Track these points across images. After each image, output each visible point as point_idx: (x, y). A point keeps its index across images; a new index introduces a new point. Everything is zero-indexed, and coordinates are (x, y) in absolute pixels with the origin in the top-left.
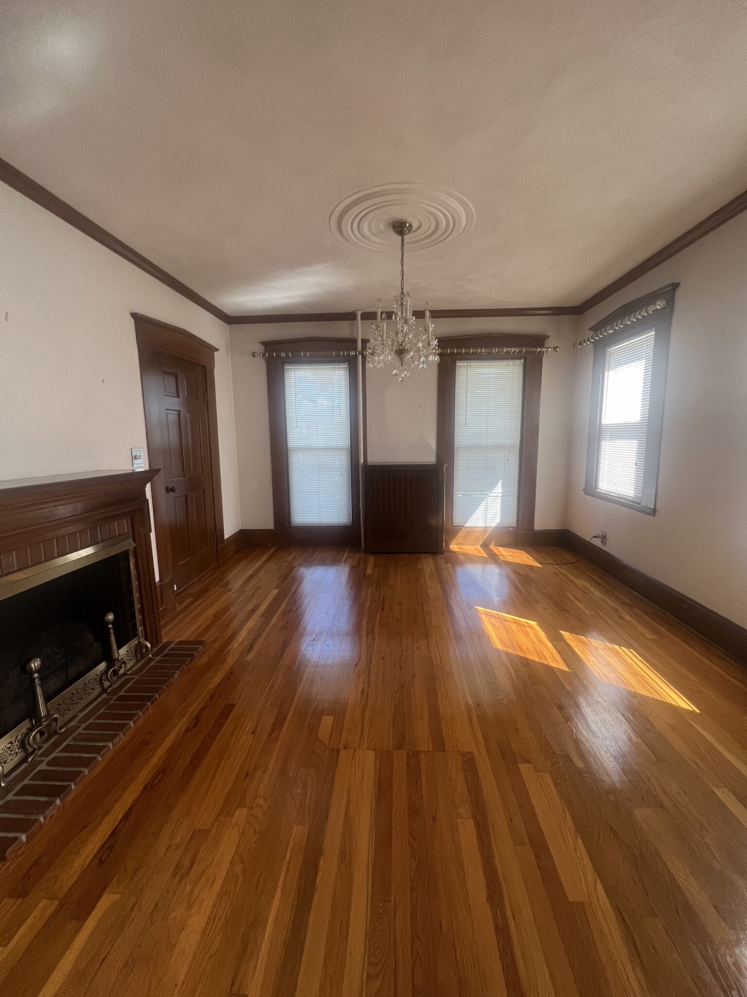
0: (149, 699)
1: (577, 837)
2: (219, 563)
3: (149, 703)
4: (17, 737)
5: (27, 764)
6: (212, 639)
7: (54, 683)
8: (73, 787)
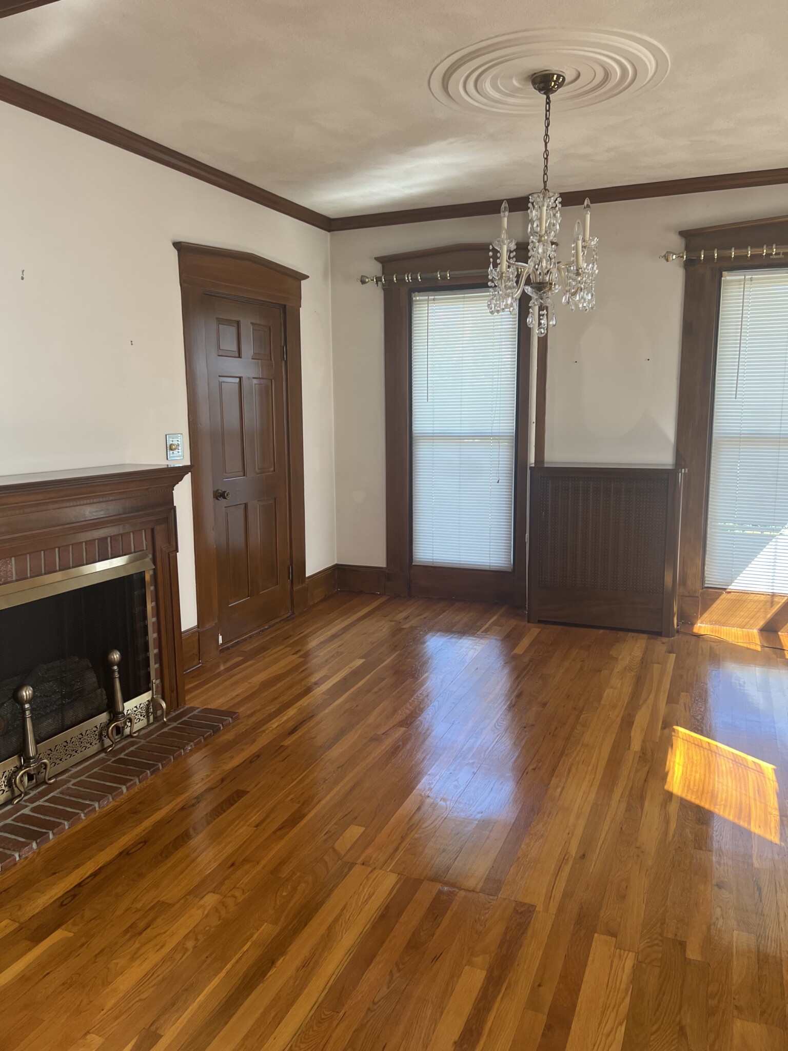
0: (149, 766)
1: (621, 1024)
2: (293, 613)
3: (148, 772)
4: (4, 772)
5: (13, 806)
6: (249, 712)
7: (48, 724)
8: (51, 836)
